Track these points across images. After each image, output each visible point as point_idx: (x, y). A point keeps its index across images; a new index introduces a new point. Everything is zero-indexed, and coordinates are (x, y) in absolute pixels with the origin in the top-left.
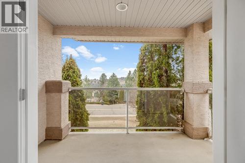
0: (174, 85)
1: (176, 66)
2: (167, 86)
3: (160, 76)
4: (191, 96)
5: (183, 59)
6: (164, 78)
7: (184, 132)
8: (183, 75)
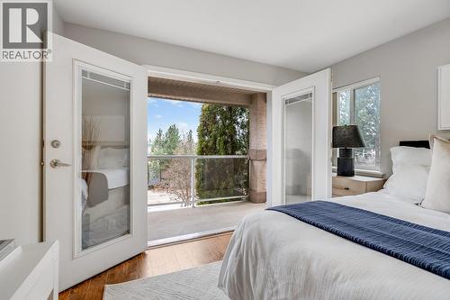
0: (239, 152)
1: (241, 131)
2: (233, 153)
3: (226, 142)
4: (256, 163)
5: (248, 122)
6: (229, 145)
7: (249, 200)
8: (248, 142)
